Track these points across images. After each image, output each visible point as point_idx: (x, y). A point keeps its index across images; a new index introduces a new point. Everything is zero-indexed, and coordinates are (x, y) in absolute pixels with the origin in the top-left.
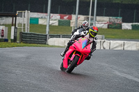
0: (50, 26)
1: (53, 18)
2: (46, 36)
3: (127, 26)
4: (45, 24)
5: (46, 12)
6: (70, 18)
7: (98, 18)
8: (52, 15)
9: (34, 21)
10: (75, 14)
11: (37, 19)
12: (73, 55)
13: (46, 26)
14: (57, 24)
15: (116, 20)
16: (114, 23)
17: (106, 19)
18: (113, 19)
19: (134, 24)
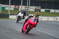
0: (10, 10)
1: (11, 7)
2: (9, 14)
3: (43, 10)
4: (8, 9)
5: (9, 5)
6: (19, 7)
7: (31, 7)
8: (11, 6)
9: (3, 8)
10: (21, 5)
11: (5, 8)
12: (29, 25)
13: (8, 10)
14: (13, 10)
15: (38, 8)
16: (37, 9)
17: (34, 7)
18: (37, 7)
19: (46, 9)
